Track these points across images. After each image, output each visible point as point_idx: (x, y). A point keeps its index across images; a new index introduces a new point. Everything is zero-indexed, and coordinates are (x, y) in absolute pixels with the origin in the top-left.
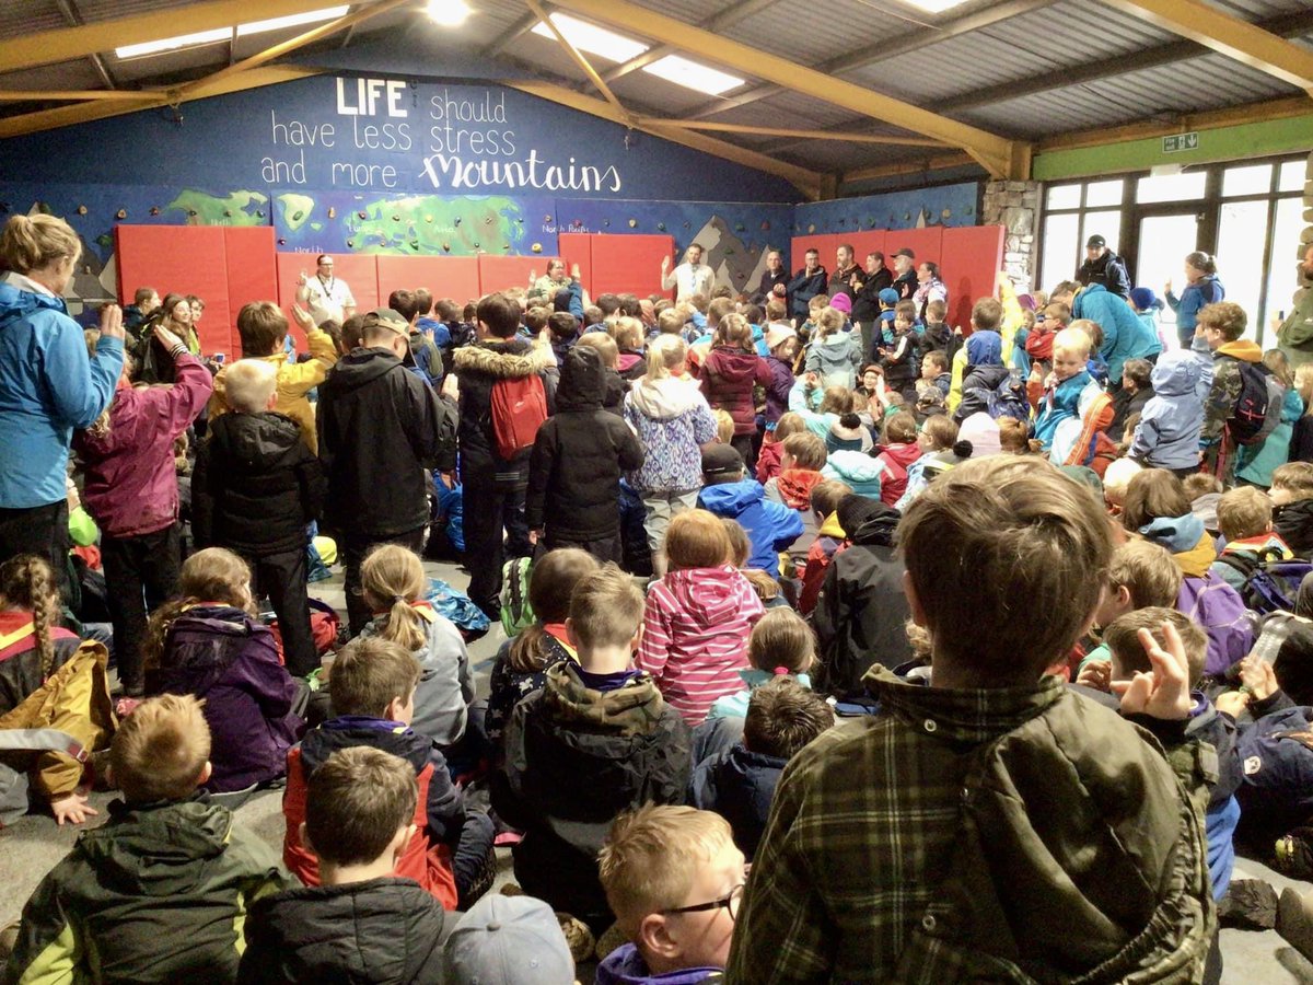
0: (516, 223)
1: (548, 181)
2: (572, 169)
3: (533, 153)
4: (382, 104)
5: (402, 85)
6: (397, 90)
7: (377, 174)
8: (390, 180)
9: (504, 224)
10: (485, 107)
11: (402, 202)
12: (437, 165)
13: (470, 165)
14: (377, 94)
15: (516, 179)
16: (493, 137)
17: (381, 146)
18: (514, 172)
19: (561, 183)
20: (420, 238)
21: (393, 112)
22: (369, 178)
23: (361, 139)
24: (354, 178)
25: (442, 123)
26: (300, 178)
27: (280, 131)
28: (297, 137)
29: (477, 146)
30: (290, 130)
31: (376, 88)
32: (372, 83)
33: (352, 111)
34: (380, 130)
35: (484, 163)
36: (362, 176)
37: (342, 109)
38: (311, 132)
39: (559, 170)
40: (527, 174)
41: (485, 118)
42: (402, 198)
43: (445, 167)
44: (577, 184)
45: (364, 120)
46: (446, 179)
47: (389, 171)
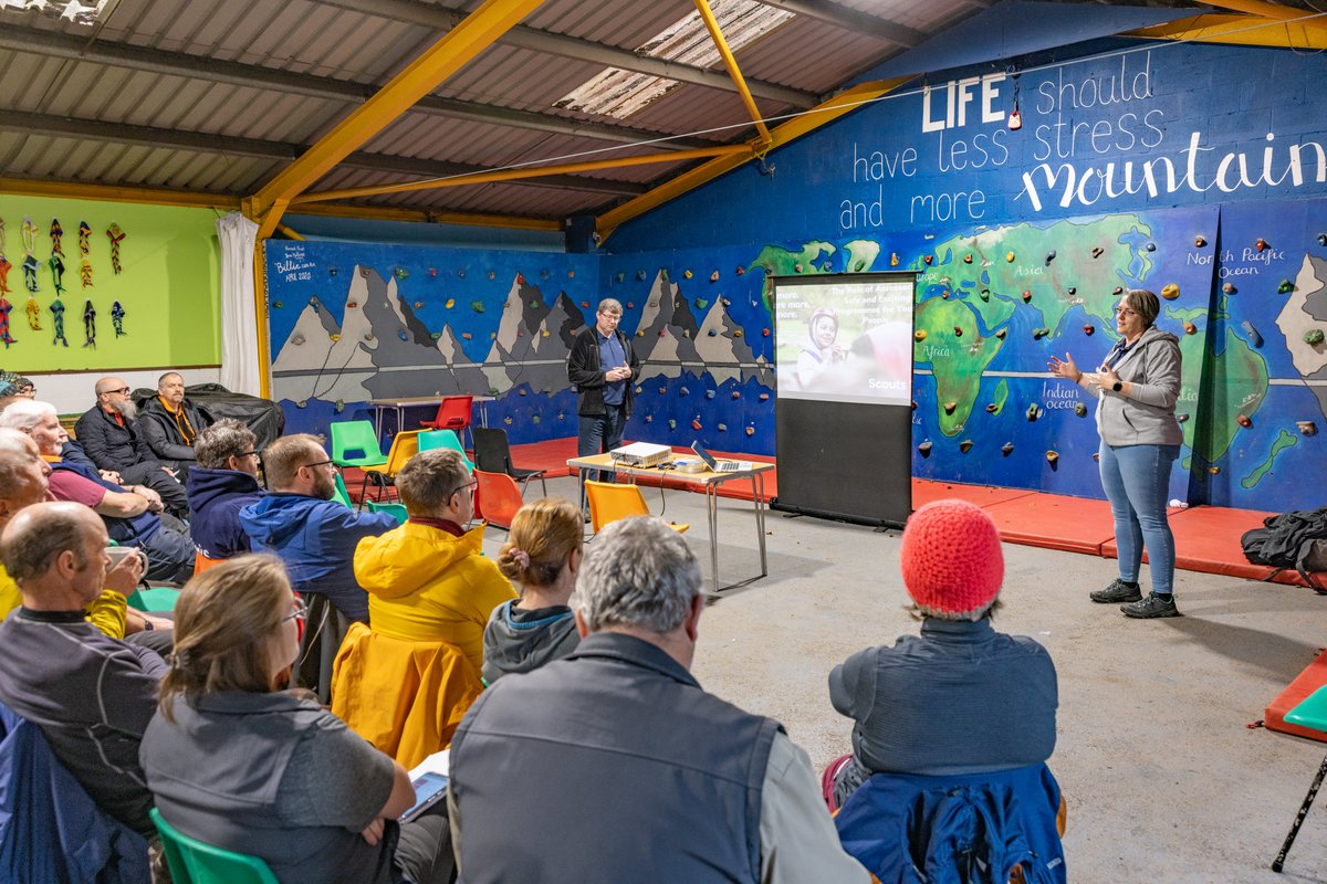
0: (1142, 253)
1: (1220, 180)
2: (1269, 152)
3: (1196, 136)
4: (974, 108)
5: (1001, 77)
6: (993, 86)
7: (962, 202)
8: (976, 209)
9: (1121, 257)
10: (1118, 80)
11: (980, 238)
12: (1039, 180)
13: (1090, 172)
14: (969, 97)
15: (1161, 184)
16: (1129, 123)
17: (969, 164)
18: (1160, 173)
19: (1244, 179)
20: (994, 285)
21: (988, 116)
22: (953, 211)
23: (946, 160)
24: (935, 212)
25: (1050, 120)
26: (876, 220)
27: (861, 165)
28: (877, 170)
29: (1101, 143)
30: (870, 164)
31: (968, 90)
32: (964, 83)
33: (939, 126)
34: (970, 145)
35: (1111, 167)
36: (944, 208)
37: (928, 126)
38: (891, 159)
39: (1242, 157)
40: (1180, 172)
41: (1118, 95)
42: (983, 231)
43: (1051, 181)
44: (1275, 176)
45: (953, 134)
46: (1051, 196)
47: (976, 197)
